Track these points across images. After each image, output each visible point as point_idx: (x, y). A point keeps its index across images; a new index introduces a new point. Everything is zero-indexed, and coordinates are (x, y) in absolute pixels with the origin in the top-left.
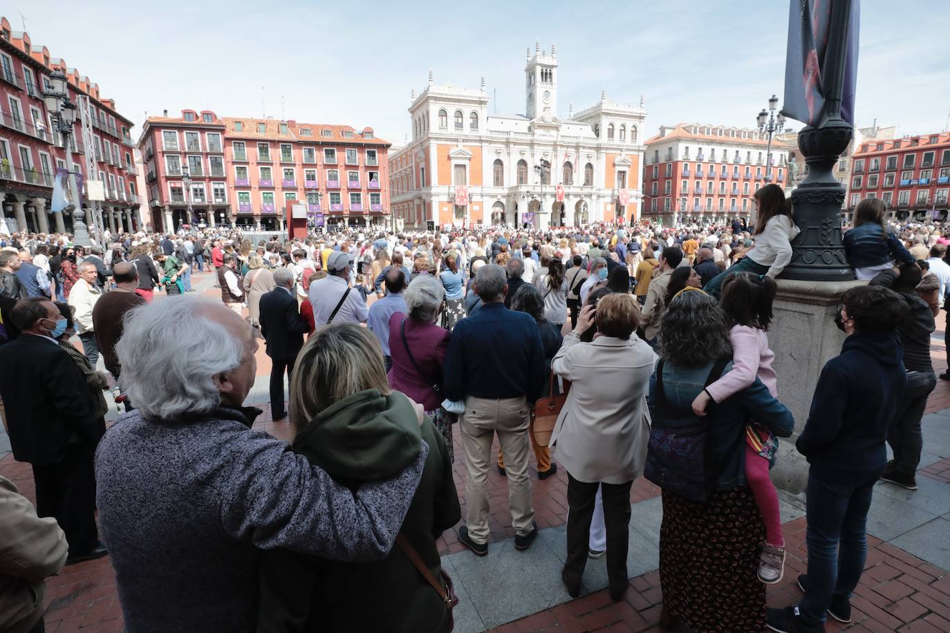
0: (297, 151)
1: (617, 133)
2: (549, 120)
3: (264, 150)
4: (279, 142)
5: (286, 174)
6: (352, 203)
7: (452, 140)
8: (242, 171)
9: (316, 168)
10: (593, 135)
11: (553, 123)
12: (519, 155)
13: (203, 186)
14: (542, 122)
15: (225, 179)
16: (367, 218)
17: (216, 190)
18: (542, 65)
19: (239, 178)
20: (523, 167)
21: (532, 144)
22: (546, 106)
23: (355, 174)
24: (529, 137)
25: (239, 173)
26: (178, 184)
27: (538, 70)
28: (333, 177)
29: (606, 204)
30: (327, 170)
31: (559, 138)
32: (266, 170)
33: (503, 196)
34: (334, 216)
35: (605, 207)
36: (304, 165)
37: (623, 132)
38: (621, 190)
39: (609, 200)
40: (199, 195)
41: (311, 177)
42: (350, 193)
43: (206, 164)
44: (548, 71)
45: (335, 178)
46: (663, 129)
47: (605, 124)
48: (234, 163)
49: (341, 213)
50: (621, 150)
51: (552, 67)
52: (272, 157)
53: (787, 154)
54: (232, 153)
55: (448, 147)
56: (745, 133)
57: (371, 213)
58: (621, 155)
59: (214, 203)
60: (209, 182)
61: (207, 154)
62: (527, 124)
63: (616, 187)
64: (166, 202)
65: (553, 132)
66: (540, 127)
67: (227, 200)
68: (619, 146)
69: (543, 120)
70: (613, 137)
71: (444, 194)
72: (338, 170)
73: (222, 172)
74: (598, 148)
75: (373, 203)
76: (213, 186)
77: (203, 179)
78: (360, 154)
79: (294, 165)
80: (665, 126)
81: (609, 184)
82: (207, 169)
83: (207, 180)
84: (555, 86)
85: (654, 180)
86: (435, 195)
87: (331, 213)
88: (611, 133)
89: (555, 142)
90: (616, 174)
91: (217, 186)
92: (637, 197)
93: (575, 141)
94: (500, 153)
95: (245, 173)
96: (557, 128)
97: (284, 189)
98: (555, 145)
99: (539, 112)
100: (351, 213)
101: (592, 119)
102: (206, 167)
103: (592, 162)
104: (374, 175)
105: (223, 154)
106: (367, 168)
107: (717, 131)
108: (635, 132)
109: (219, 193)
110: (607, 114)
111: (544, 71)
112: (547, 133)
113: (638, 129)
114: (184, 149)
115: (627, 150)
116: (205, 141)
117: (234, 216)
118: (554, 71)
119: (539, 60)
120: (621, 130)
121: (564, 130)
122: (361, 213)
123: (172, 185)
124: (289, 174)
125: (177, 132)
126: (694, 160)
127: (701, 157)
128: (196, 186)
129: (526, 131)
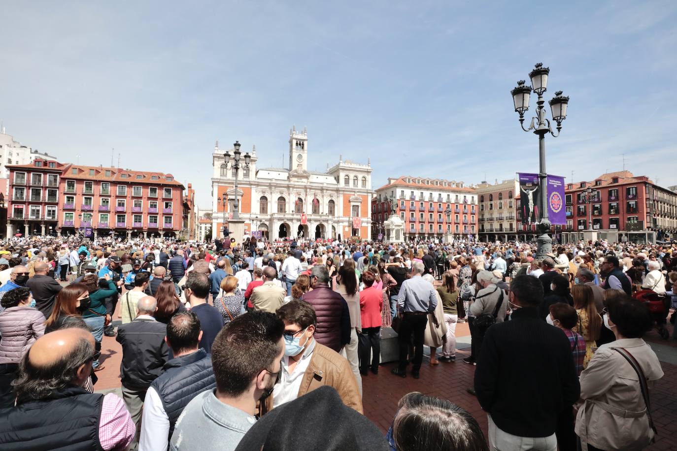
0: (113, 187)
1: (351, 182)
2: (300, 172)
3: (89, 186)
4: (100, 181)
5: (104, 202)
6: (151, 222)
7: (229, 183)
8: (71, 199)
9: (126, 198)
10: (335, 182)
11: (304, 174)
12: (279, 194)
13: (40, 208)
14: (295, 173)
15: (57, 204)
16: (162, 233)
17: (49, 211)
18: (296, 139)
19: (68, 204)
20: (283, 201)
21: (288, 187)
22: (299, 163)
23: (155, 204)
24: (287, 183)
25: (69, 200)
26: (20, 206)
27: (294, 142)
28: (138, 205)
29: (344, 227)
30: (134, 200)
31: (309, 184)
32: (88, 199)
33: (266, 220)
34: (136, 231)
35: (344, 229)
36: (117, 197)
37: (356, 181)
38: (355, 218)
39: (346, 224)
40: (35, 213)
41: (121, 204)
42: (149, 215)
43: (44, 194)
44: (301, 143)
45: (140, 206)
46: (389, 180)
47: (342, 175)
48: (65, 194)
49: (142, 229)
50: (354, 192)
51: (304, 140)
52: (94, 191)
53: (476, 198)
54: (64, 188)
55: (227, 187)
56: (445, 183)
57: (164, 230)
58: (354, 195)
59: (46, 220)
60: (45, 205)
61: (46, 188)
62: (286, 175)
63: (351, 216)
64: (9, 218)
65: (305, 180)
66: (294, 176)
67: (56, 218)
68: (352, 189)
69: (296, 172)
70: (349, 184)
71: (220, 218)
72: (142, 200)
73: (56, 200)
74: (337, 190)
75: (166, 222)
76: (47, 208)
77: (41, 203)
78: (160, 191)
79: (110, 196)
80: (391, 178)
81: (346, 213)
82: (44, 197)
83: (43, 204)
84: (306, 152)
85: (379, 213)
86: (215, 219)
87: (133, 229)
88: (347, 181)
89: (305, 186)
90: (351, 208)
91: (50, 209)
92: (367, 223)
93: (321, 185)
94: (265, 192)
95: (73, 201)
96: (307, 177)
97: (100, 211)
98: (305, 188)
99: (295, 167)
100: (149, 229)
101: (335, 173)
102: (44, 195)
103: (333, 199)
104: (169, 204)
105: (58, 188)
106: (164, 199)
107: (425, 182)
108: (364, 180)
109: (51, 213)
110: (343, 169)
111: (299, 142)
112: (299, 180)
113: (367, 179)
114: (29, 183)
115: (358, 192)
116: (46, 179)
117: (60, 228)
118: (306, 143)
119: (295, 136)
120: (354, 179)
121: (313, 178)
122: (157, 229)
123: (16, 207)
124: (106, 202)
125: (26, 174)
126: (409, 199)
127: (413, 197)
128: (34, 208)
129: (286, 179)
